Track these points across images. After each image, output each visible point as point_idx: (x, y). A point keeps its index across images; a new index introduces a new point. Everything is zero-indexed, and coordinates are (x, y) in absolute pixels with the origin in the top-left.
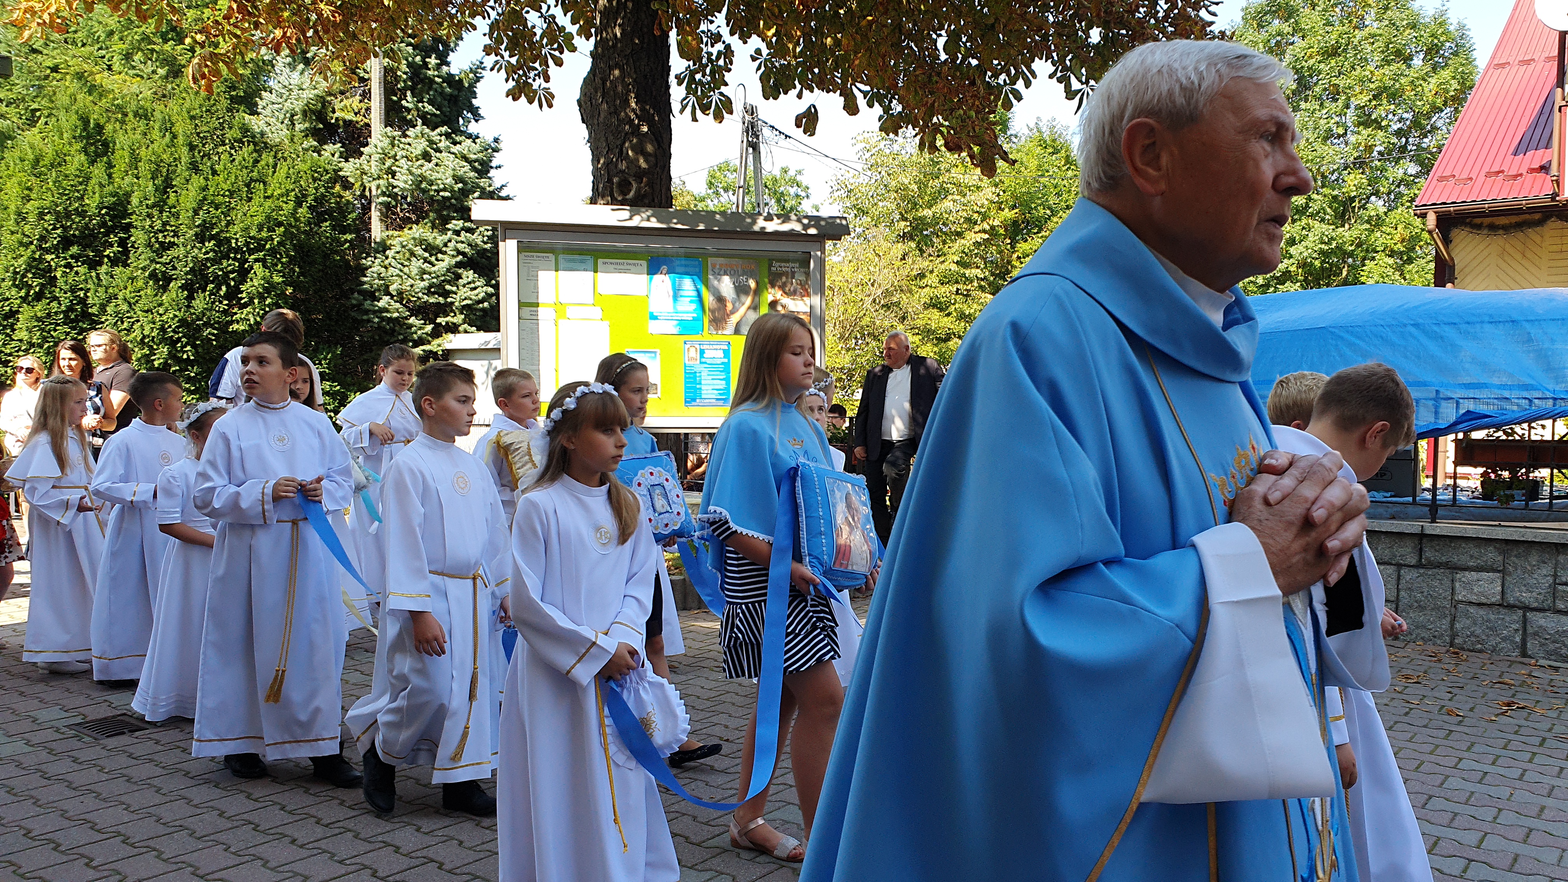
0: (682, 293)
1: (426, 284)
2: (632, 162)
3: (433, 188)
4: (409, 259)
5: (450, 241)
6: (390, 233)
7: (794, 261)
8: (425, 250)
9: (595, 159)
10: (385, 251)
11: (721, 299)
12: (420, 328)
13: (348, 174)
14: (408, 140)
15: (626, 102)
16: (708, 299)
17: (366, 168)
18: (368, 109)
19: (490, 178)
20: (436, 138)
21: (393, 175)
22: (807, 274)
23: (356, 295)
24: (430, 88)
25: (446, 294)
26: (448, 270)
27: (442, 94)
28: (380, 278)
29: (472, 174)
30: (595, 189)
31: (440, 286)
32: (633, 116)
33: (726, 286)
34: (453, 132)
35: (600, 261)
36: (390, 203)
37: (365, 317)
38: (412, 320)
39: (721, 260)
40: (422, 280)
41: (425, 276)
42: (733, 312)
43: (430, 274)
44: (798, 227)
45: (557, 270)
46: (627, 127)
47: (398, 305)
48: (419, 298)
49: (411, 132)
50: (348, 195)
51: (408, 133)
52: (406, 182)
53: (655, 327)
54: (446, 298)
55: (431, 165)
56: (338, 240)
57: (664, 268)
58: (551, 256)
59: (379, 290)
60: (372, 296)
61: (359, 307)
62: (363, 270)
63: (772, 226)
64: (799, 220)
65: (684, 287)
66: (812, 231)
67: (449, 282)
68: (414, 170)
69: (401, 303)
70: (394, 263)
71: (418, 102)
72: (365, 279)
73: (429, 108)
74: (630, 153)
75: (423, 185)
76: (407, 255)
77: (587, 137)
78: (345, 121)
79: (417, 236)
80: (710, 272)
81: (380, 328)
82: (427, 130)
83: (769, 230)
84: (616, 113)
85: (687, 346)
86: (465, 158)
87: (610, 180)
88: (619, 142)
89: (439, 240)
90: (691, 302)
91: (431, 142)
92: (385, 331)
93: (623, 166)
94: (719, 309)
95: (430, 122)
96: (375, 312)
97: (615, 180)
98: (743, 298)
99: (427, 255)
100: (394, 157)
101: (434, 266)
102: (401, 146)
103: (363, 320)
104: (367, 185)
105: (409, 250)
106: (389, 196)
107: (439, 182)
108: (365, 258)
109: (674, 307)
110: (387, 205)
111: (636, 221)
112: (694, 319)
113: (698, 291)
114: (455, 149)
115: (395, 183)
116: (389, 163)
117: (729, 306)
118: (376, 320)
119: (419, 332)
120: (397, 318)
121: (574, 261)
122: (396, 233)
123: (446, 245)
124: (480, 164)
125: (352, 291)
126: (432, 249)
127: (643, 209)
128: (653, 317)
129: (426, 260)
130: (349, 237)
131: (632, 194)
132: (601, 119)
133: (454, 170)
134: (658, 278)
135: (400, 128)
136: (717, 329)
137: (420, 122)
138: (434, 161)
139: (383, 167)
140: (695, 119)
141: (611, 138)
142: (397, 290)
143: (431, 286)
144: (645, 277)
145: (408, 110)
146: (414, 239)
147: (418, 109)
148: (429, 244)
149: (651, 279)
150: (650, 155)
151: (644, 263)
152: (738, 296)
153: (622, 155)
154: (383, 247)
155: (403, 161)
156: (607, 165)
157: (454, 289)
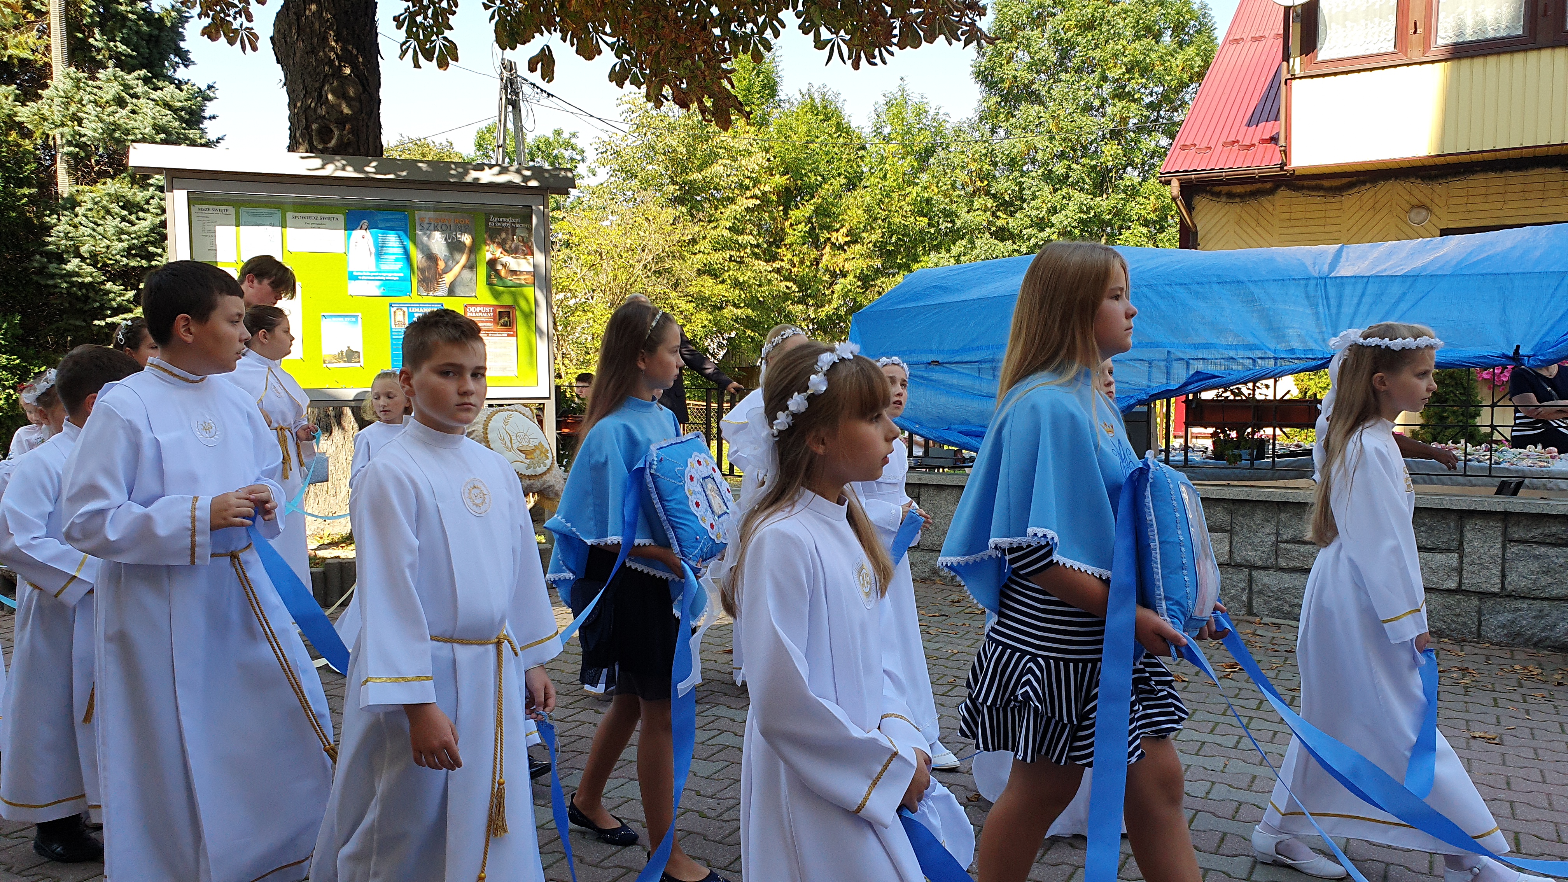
0: (385, 250)
1: (125, 245)
2: (332, 106)
3: (130, 137)
4: (104, 218)
5: (152, 197)
6: (80, 187)
7: (513, 216)
8: (123, 208)
9: (292, 105)
10: (73, 208)
11: (431, 258)
12: (120, 295)
13: (24, 119)
14: (98, 83)
15: (324, 39)
16: (417, 256)
17: (47, 114)
18: (48, 48)
19: (201, 129)
20: (132, 83)
21: (80, 122)
22: (530, 230)
23: (38, 257)
24: (124, 26)
25: (150, 256)
26: (152, 230)
27: (138, 32)
28: (67, 238)
29: (177, 124)
30: (292, 137)
31: (143, 247)
32: (332, 55)
33: (437, 242)
34: (155, 76)
35: (289, 215)
36: (78, 153)
37: (50, 282)
38: (109, 285)
39: (431, 214)
40: (121, 241)
41: (123, 237)
42: (445, 272)
43: (129, 234)
44: (517, 179)
45: (237, 225)
46: (327, 68)
47: (90, 269)
48: (116, 261)
49: (101, 74)
50: (28, 144)
51: (98, 75)
52: (95, 130)
53: (356, 288)
54: (150, 261)
55: (124, 112)
56: (14, 194)
57: (365, 223)
58: (231, 210)
59: (68, 252)
60: (60, 258)
61: (42, 271)
62: (47, 229)
63: (486, 176)
64: (518, 171)
65: (390, 244)
66: (533, 183)
67: (153, 244)
68: (105, 117)
69: (95, 266)
70: (84, 221)
71: (109, 40)
72: (50, 239)
73: (122, 48)
74: (330, 97)
75: (117, 134)
76: (102, 212)
77: (283, 80)
78: (22, 60)
79: (112, 191)
80: (418, 226)
81: (69, 294)
82: (121, 73)
83: (481, 182)
84: (313, 51)
85: (393, 309)
86: (167, 105)
87: (308, 127)
88: (317, 85)
89: (140, 196)
90: (396, 260)
91: (127, 87)
92: (77, 298)
93: (322, 111)
94: (429, 268)
95: (124, 64)
96: (62, 277)
97: (314, 126)
98: (457, 256)
99: (125, 213)
100: (80, 101)
101: (133, 225)
102: (88, 89)
103: (47, 286)
104: (50, 133)
105: (104, 207)
106: (76, 146)
107: (137, 131)
108: (49, 216)
109: (377, 266)
110: (75, 156)
111: (329, 170)
112: (401, 279)
113: (405, 248)
114: (155, 95)
115: (83, 131)
116: (73, 108)
117: (441, 265)
118: (65, 285)
119: (118, 299)
120: (90, 283)
121: (258, 215)
122: (87, 188)
123: (147, 202)
124: (187, 113)
125: (33, 253)
126: (130, 206)
127: (338, 158)
128: (353, 277)
129: (123, 219)
130: (26, 191)
131: (334, 142)
132: (297, 59)
133: (154, 118)
134: (357, 234)
135: (90, 69)
136: (428, 290)
137: (111, 63)
138: (130, 107)
139: (67, 113)
140: (417, 65)
141: (308, 80)
142: (90, 252)
143: (130, 248)
144: (341, 233)
145: (99, 50)
146: (109, 194)
147: (110, 49)
148: (128, 201)
149: (350, 236)
150: (352, 99)
151: (341, 218)
152: (451, 254)
153: (321, 99)
154: (72, 203)
155: (90, 106)
156: (306, 109)
157: (159, 251)
